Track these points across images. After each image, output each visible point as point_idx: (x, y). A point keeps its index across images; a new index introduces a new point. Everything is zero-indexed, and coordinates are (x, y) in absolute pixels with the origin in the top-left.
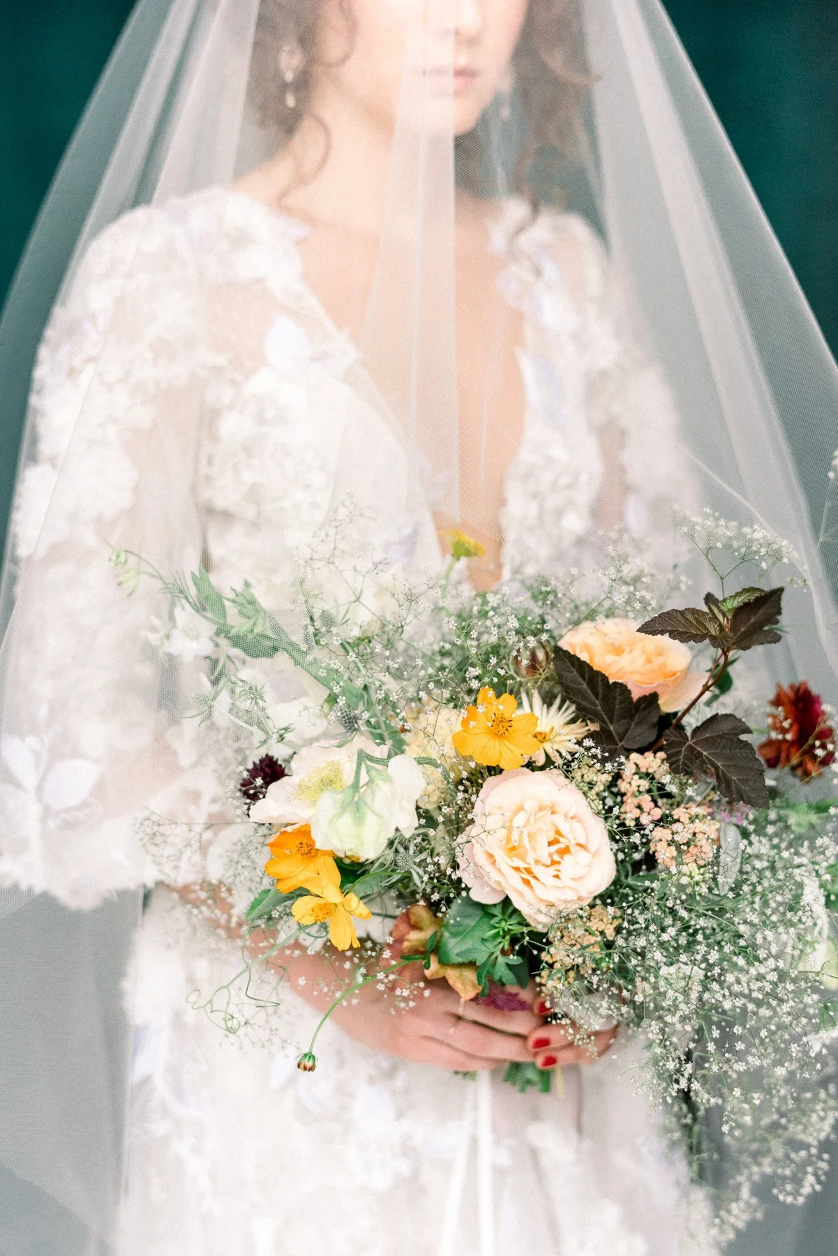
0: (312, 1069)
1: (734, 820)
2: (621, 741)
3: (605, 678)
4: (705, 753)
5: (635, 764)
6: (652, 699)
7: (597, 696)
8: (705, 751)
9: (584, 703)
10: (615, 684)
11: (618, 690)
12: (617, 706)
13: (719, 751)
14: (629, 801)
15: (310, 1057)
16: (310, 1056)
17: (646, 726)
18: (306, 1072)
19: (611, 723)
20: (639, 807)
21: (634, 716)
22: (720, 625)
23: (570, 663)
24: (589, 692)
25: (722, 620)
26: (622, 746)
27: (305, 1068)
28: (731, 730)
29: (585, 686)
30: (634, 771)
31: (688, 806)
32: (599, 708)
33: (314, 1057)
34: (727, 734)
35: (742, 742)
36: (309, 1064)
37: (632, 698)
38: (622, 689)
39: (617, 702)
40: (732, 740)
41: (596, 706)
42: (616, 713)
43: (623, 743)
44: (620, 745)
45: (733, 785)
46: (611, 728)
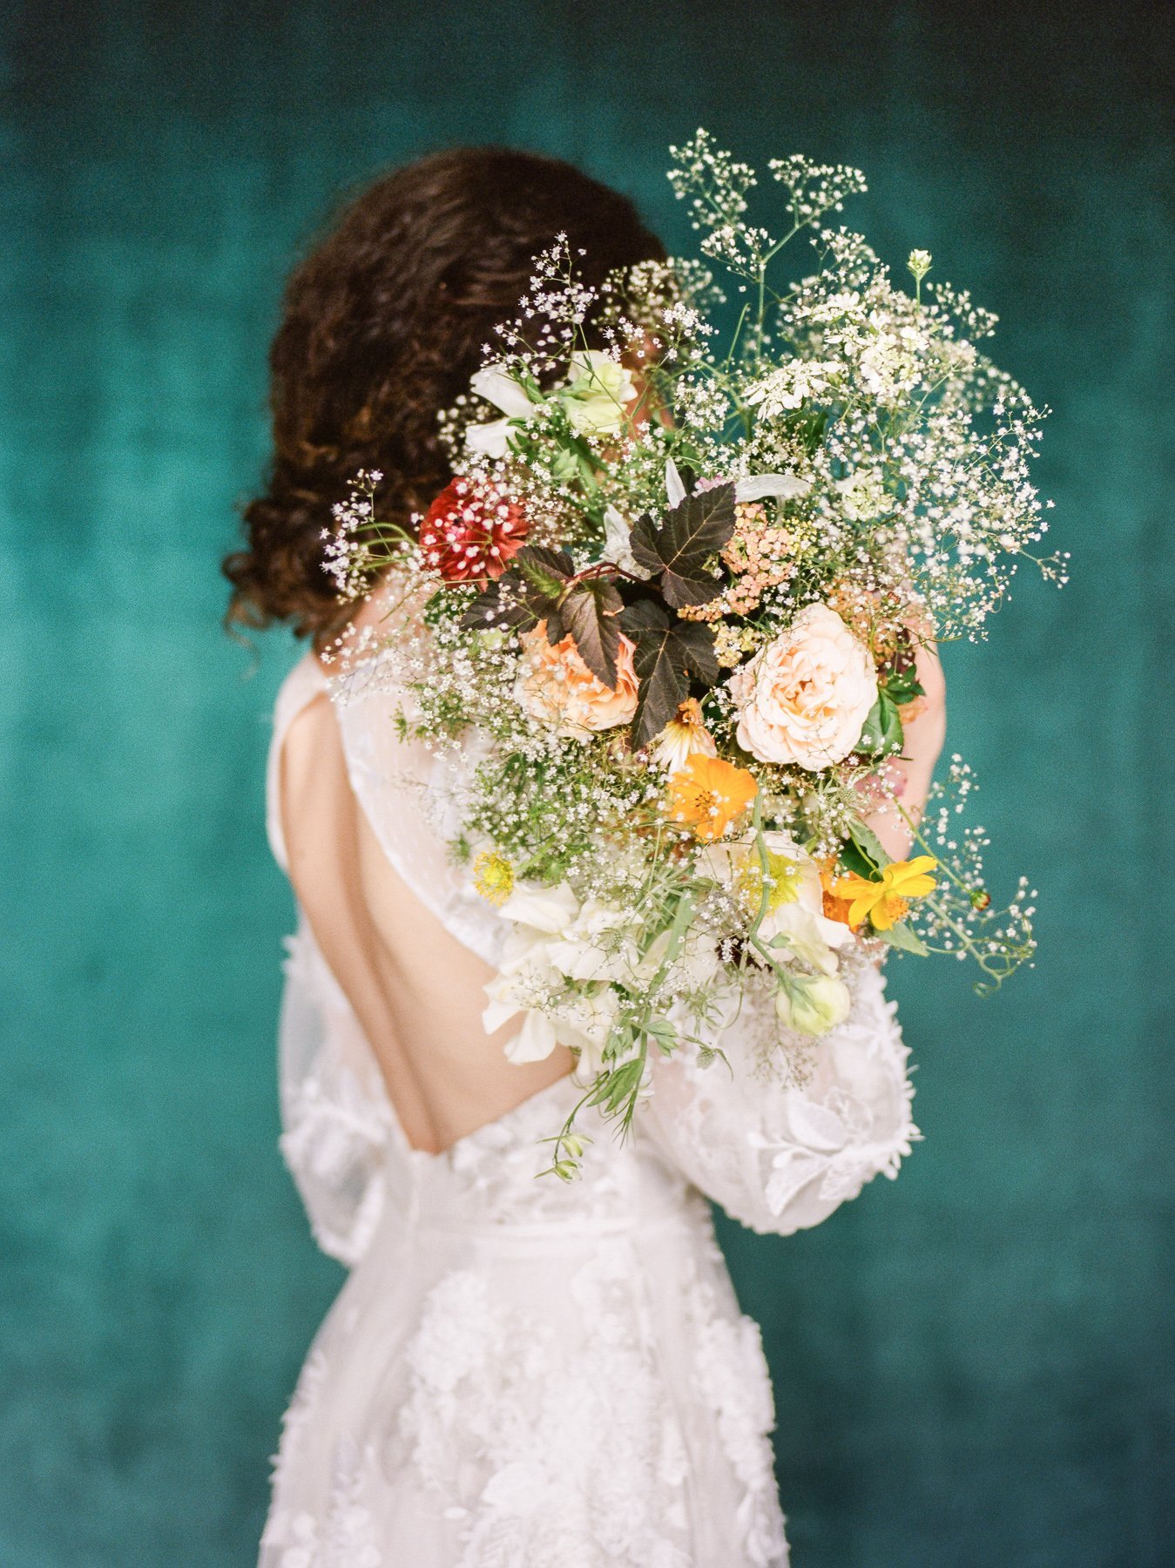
2: (667, 633)
3: (638, 688)
4: (679, 553)
7: (649, 682)
8: (675, 554)
13: (673, 542)
24: (650, 692)
28: (647, 534)
29: (647, 700)
35: (662, 524)
46: (662, 649)
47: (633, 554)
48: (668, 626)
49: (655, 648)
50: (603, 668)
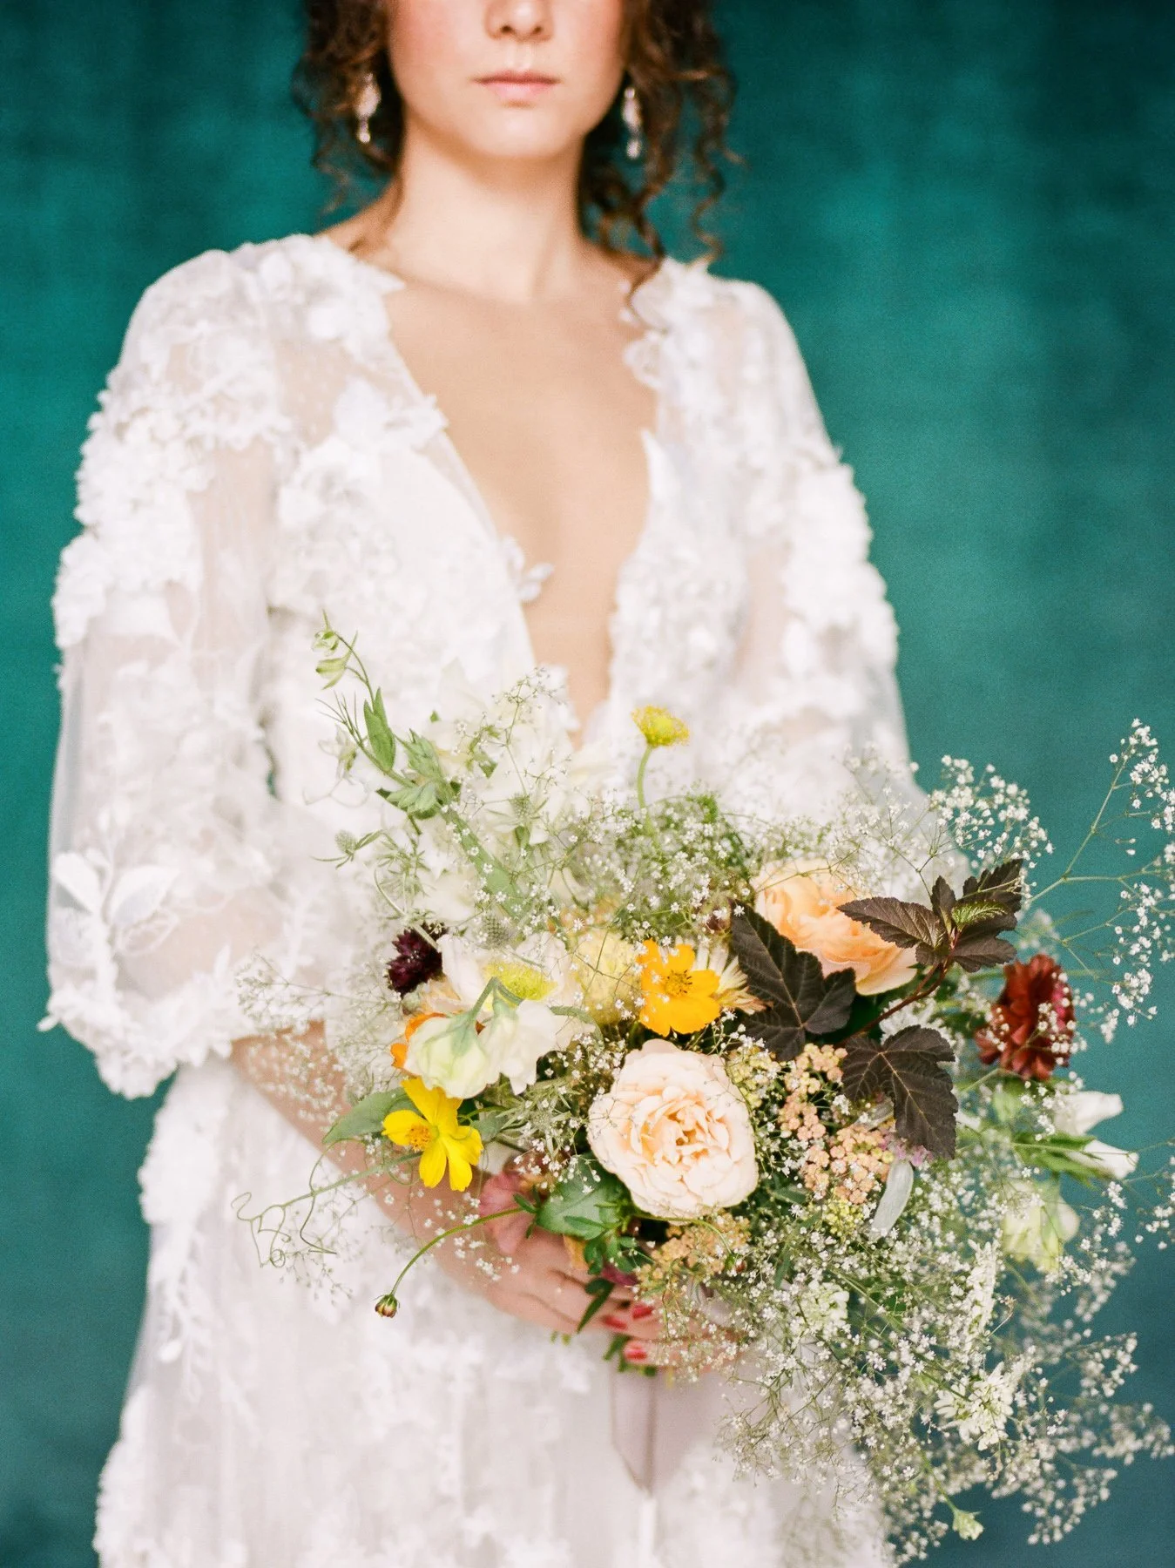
0: (391, 1315)
1: (910, 1157)
2: (803, 1021)
3: (791, 947)
4: (895, 1072)
5: (809, 1058)
6: (847, 976)
7: (779, 966)
8: (896, 1068)
9: (762, 973)
10: (803, 955)
11: (806, 962)
12: (803, 982)
13: (911, 1073)
14: (792, 1105)
15: (391, 1301)
16: (390, 1299)
17: (836, 1009)
18: (385, 1317)
19: (795, 1000)
20: (801, 1116)
21: (824, 995)
22: (946, 936)
23: (752, 923)
24: (771, 960)
25: (949, 931)
26: (804, 1028)
27: (384, 1313)
28: (931, 1050)
29: (767, 952)
30: (805, 1067)
31: (858, 1129)
32: (782, 980)
33: (395, 1302)
34: (926, 1055)
35: (939, 1070)
36: (389, 1308)
37: (822, 974)
38: (812, 962)
39: (803, 976)
40: (928, 1064)
41: (778, 977)
42: (802, 988)
43: (806, 1024)
44: (802, 1026)
45: (917, 1118)
46: (794, 1005)
47: (919, 1026)
48: (809, 1030)
49: (803, 999)
50: (866, 911)
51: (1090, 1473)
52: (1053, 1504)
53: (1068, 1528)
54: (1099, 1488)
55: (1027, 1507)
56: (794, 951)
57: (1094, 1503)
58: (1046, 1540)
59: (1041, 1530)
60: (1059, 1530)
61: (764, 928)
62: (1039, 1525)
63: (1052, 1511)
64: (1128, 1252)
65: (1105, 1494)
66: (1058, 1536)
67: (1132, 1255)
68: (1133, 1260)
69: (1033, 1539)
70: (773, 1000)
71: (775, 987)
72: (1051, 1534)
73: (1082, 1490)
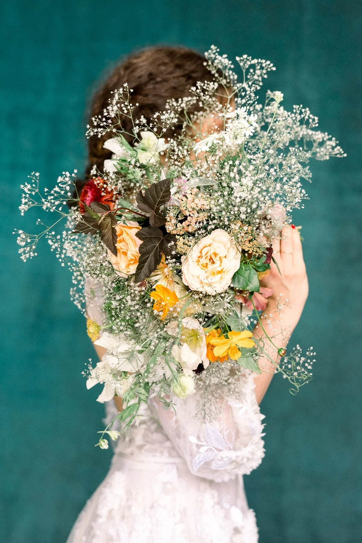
2: (161, 238)
6: (138, 235)
7: (148, 258)
9: (153, 261)
12: (149, 246)
19: (156, 245)
24: (148, 261)
29: (146, 264)
37: (143, 243)
39: (147, 247)
41: (152, 255)
42: (151, 245)
48: (163, 235)
49: (154, 243)
50: (113, 247)
51: (241, 64)
52: (260, 69)
53: (264, 61)
54: (244, 59)
55: (266, 76)
56: (141, 256)
57: (250, 57)
58: (272, 65)
59: (270, 68)
60: (266, 63)
61: (139, 269)
62: (269, 70)
63: (262, 68)
64: (167, 104)
65: (245, 56)
66: (268, 62)
67: (167, 102)
68: (168, 101)
69: (274, 69)
70: (159, 253)
71: (155, 255)
72: (269, 65)
73: (249, 63)
